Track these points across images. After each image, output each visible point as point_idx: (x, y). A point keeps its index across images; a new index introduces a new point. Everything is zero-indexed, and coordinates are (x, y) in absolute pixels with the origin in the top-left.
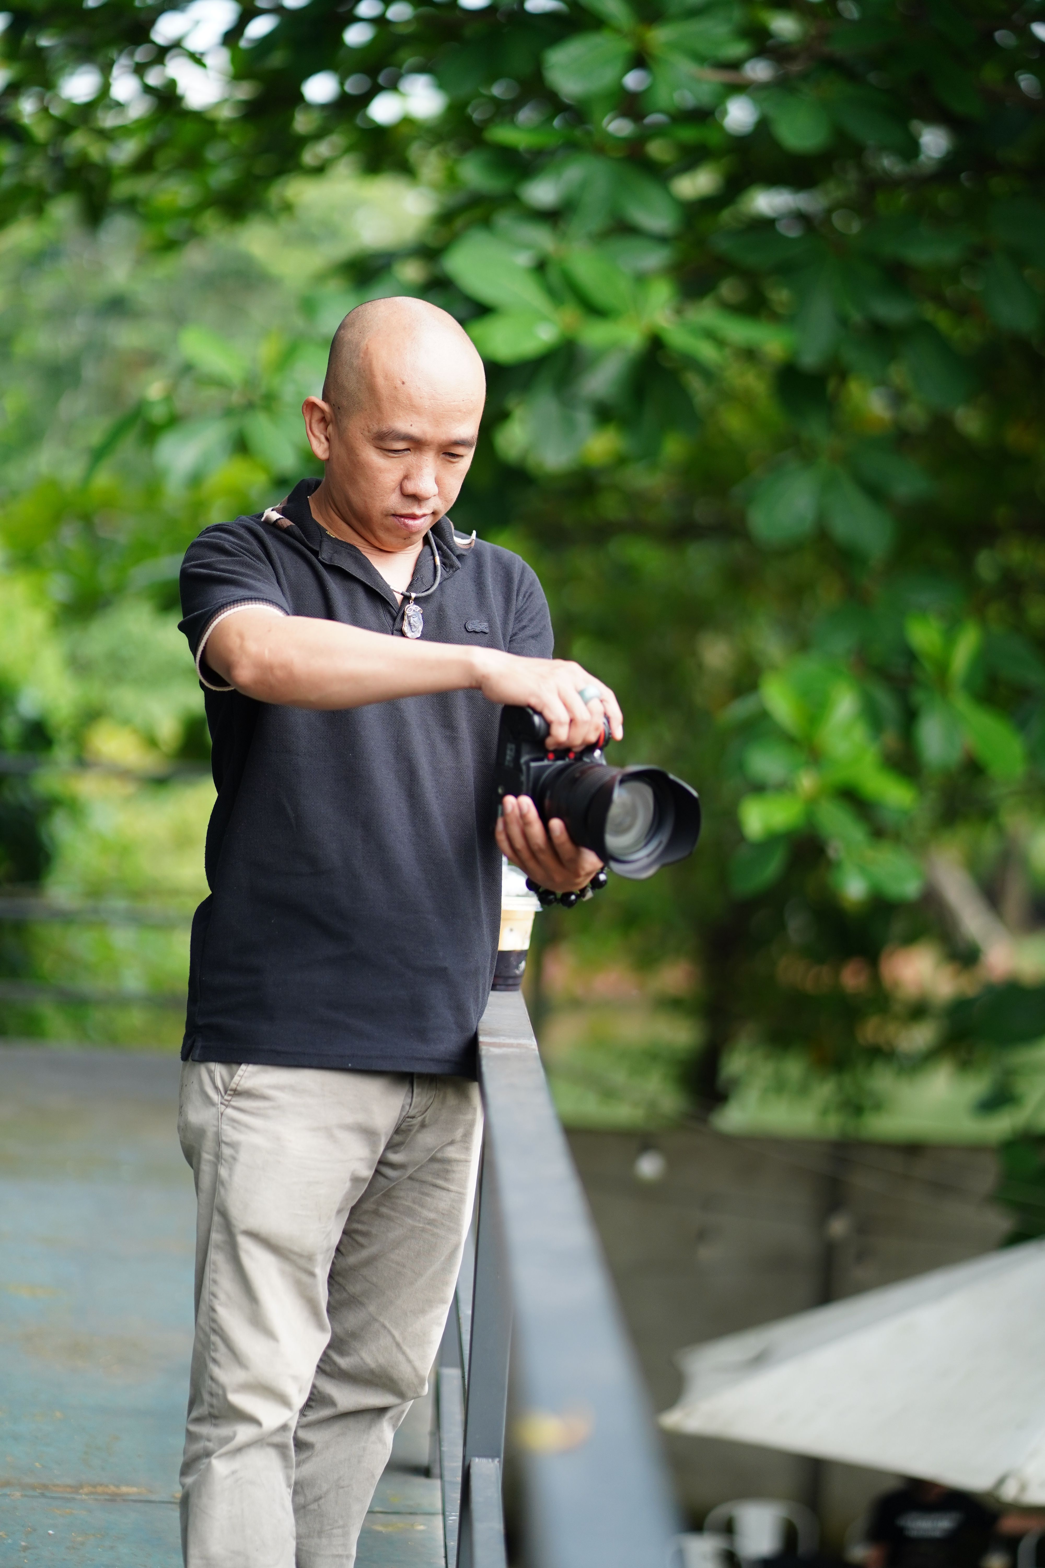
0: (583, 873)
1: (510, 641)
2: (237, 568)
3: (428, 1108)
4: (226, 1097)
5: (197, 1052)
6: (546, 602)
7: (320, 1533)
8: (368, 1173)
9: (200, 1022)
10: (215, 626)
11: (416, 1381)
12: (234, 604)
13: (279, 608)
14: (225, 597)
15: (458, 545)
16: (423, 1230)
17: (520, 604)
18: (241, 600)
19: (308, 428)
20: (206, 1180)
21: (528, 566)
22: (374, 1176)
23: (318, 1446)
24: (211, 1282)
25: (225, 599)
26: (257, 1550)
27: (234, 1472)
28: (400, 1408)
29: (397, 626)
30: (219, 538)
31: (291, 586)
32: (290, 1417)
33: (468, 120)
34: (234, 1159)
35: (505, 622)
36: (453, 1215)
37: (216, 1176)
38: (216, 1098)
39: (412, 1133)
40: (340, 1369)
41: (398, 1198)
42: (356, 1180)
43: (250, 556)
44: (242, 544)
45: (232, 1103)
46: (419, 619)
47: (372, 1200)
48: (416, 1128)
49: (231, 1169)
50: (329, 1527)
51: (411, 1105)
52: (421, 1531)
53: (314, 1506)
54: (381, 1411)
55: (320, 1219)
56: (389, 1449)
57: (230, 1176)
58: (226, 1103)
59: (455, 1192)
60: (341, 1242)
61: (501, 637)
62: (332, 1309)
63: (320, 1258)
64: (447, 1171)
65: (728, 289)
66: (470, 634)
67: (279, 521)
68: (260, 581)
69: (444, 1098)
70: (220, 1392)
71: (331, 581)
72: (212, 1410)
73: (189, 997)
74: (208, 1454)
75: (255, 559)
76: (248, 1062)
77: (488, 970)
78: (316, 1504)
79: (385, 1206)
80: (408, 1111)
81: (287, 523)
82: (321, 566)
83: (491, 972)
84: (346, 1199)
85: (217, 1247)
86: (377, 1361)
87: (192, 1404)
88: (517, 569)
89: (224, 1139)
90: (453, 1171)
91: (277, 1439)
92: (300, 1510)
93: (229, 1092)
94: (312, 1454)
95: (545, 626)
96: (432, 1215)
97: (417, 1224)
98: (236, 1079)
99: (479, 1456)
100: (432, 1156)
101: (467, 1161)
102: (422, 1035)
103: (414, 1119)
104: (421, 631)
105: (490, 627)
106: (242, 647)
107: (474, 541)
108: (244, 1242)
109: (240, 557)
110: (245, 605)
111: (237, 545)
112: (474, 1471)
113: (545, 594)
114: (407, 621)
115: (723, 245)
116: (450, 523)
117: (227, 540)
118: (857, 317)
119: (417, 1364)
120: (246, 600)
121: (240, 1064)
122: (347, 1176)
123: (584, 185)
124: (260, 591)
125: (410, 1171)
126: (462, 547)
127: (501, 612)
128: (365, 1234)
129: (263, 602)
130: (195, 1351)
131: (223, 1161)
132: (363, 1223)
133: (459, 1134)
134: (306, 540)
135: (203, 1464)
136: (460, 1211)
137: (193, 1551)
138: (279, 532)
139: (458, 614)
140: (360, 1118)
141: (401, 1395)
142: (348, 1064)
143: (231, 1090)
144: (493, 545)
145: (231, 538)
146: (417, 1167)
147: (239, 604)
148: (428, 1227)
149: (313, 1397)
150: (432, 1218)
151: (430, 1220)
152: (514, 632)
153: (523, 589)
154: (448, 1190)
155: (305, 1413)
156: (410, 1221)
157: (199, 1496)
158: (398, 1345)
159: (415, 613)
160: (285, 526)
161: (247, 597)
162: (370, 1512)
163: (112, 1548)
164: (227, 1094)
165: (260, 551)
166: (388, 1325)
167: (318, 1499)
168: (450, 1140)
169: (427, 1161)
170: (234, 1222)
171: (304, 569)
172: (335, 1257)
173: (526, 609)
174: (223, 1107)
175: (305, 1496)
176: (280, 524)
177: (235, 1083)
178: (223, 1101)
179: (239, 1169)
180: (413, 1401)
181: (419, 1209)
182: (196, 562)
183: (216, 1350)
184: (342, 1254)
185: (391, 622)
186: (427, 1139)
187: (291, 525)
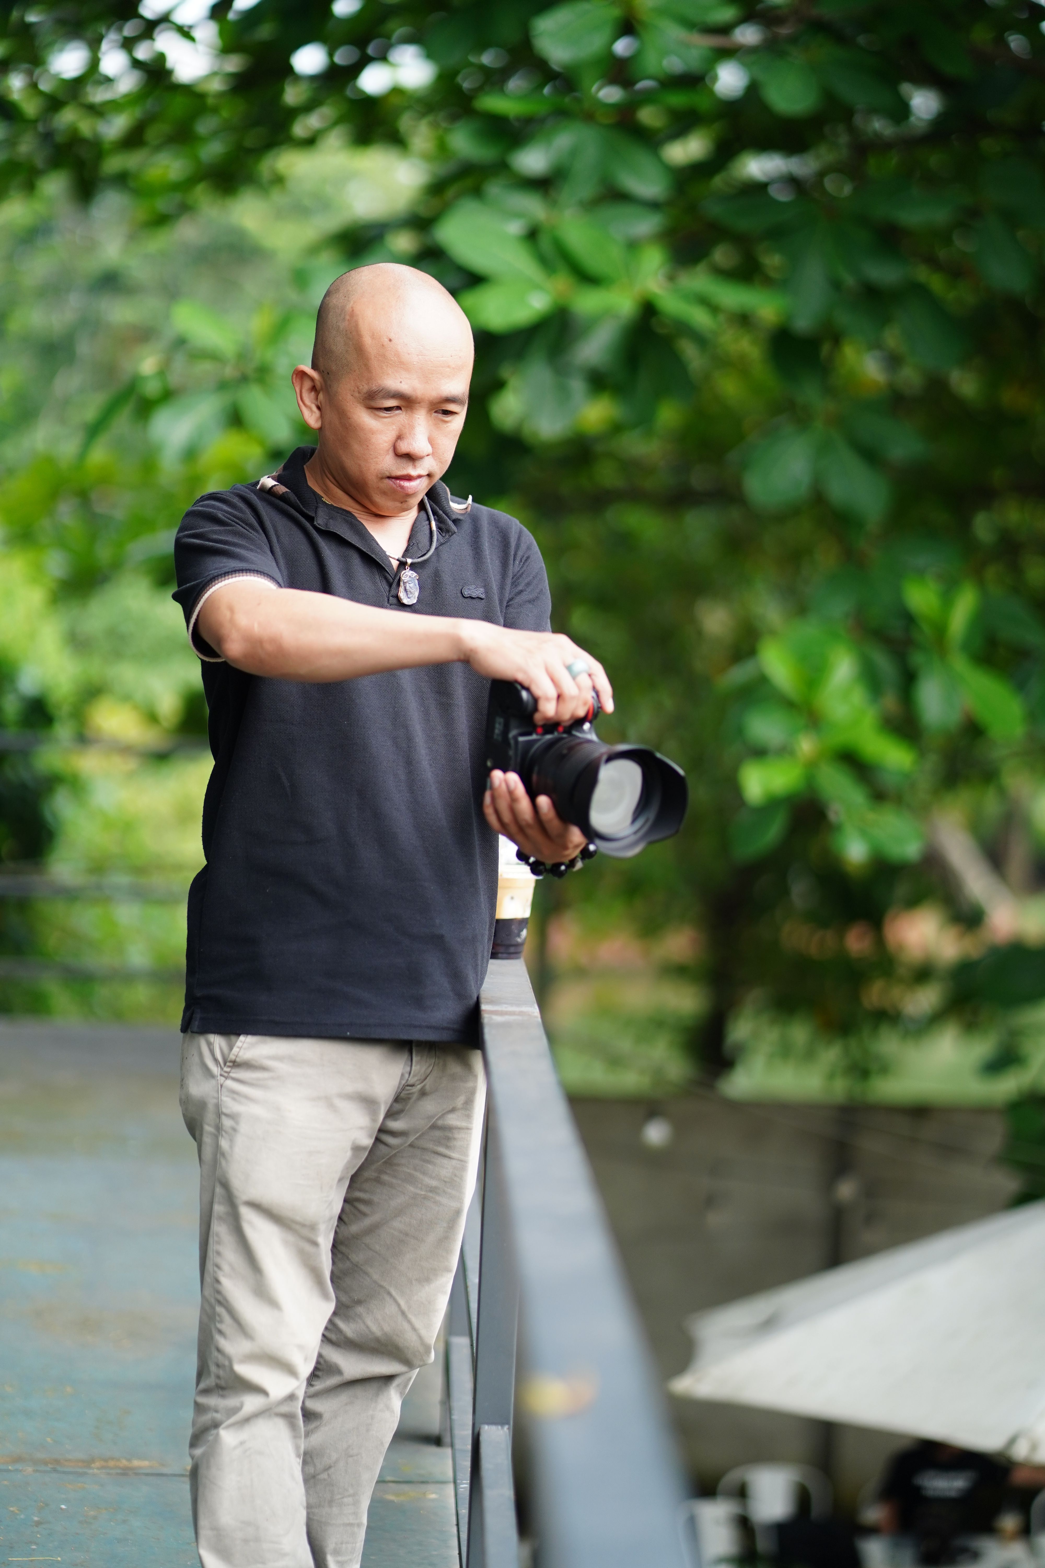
0: (571, 845)
1: (507, 606)
2: (229, 538)
3: (428, 1076)
4: (226, 1069)
5: (196, 1024)
6: (544, 565)
7: (331, 1502)
8: (368, 1142)
9: (199, 993)
10: (207, 599)
11: (421, 1349)
12: (225, 576)
13: (271, 579)
14: (216, 569)
15: (454, 510)
16: (425, 1198)
17: (517, 569)
18: (232, 572)
19: (299, 398)
20: (208, 1151)
21: (525, 529)
22: (374, 1144)
23: (326, 1416)
24: (215, 1253)
25: (216, 571)
26: (267, 1520)
27: (242, 1443)
28: (407, 1376)
29: (393, 592)
30: (213, 507)
31: (286, 554)
32: (297, 1386)
33: (459, 89)
34: (235, 1130)
35: (502, 588)
36: (455, 1182)
37: (217, 1147)
38: (215, 1070)
39: (412, 1101)
40: (346, 1338)
41: (398, 1165)
42: (357, 1149)
43: (243, 525)
44: (235, 512)
45: (232, 1075)
46: (415, 585)
47: (374, 1167)
48: (415, 1097)
49: (231, 1141)
50: (339, 1496)
51: (410, 1073)
52: (433, 1500)
53: (324, 1476)
54: (389, 1379)
55: (321, 1188)
56: (397, 1417)
57: (231, 1147)
58: (226, 1074)
59: (456, 1159)
60: (343, 1210)
61: (497, 602)
62: (334, 1278)
63: (322, 1227)
64: (448, 1139)
65: (722, 255)
66: (466, 600)
67: (274, 488)
68: (252, 551)
69: (445, 1065)
70: (227, 1363)
71: (326, 548)
72: (218, 1382)
73: (187, 968)
74: (216, 1425)
75: (248, 528)
76: (247, 1033)
77: (486, 937)
78: (326, 1473)
79: (386, 1173)
80: (408, 1080)
81: (282, 489)
82: (316, 533)
83: (489, 939)
84: (346, 1168)
85: (220, 1218)
86: (382, 1329)
87: (200, 1375)
88: (513, 533)
89: (224, 1110)
90: (455, 1139)
91: (284, 1409)
92: (310, 1480)
93: (228, 1064)
94: (321, 1424)
95: (542, 590)
96: (434, 1183)
97: (419, 1192)
98: (235, 1050)
99: (488, 1424)
100: (433, 1123)
101: (468, 1129)
102: (419, 1002)
103: (414, 1087)
104: (417, 597)
105: (486, 592)
106: (232, 620)
107: (470, 506)
108: (246, 1213)
109: (233, 526)
110: (236, 577)
111: (230, 514)
112: (483, 1438)
113: (543, 557)
114: (403, 587)
115: (714, 210)
116: (445, 488)
117: (221, 510)
118: (849, 280)
119: (423, 1332)
120: (237, 572)
121: (239, 1035)
122: (348, 1145)
123: (574, 152)
124: (252, 563)
125: (412, 1139)
126: (458, 512)
127: (498, 577)
128: (367, 1202)
129: (254, 573)
130: (201, 1322)
131: (223, 1133)
132: (364, 1191)
133: (461, 1099)
134: (301, 506)
135: (212, 1435)
136: (462, 1178)
137: (203, 1522)
138: (273, 499)
139: (454, 579)
140: (359, 1087)
141: (408, 1363)
142: (346, 1033)
143: (230, 1062)
144: (489, 509)
145: (225, 507)
146: (418, 1135)
147: (230, 576)
148: (430, 1194)
149: (319, 1366)
150: (434, 1185)
151: (431, 1187)
152: (510, 597)
153: (520, 553)
154: (450, 1158)
155: (313, 1383)
156: (411, 1189)
157: (208, 1467)
158: (403, 1313)
159: (410, 579)
160: (281, 493)
161: (238, 569)
162: (381, 1481)
163: (124, 1522)
164: (226, 1066)
165: (254, 520)
166: (394, 1293)
167: (327, 1468)
168: (451, 1107)
169: (428, 1128)
170: (236, 1192)
171: (299, 536)
172: (337, 1226)
173: (523, 573)
174: (223, 1079)
175: (315, 1466)
176: (276, 490)
177: (234, 1055)
178: (223, 1073)
179: (240, 1140)
180: (418, 1369)
181: (420, 1176)
182: (189, 532)
183: (221, 1322)
184: (345, 1223)
185: (387, 588)
186: (429, 1107)
187: (286, 492)
